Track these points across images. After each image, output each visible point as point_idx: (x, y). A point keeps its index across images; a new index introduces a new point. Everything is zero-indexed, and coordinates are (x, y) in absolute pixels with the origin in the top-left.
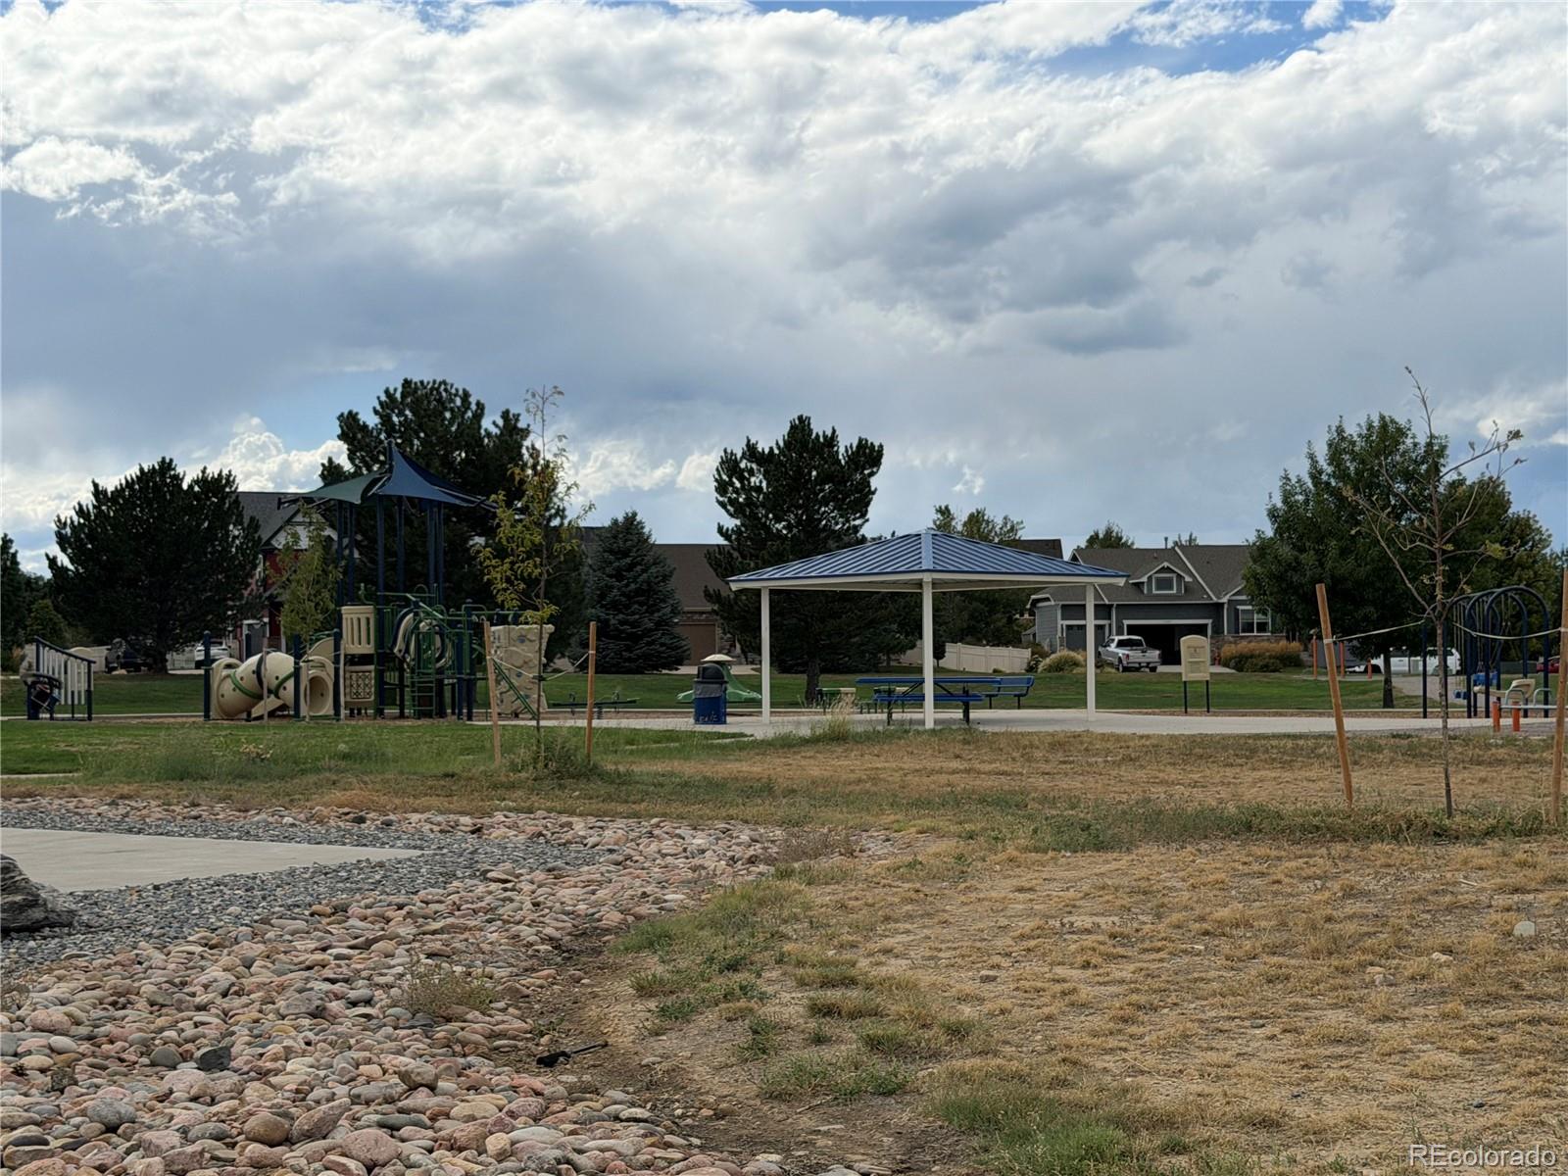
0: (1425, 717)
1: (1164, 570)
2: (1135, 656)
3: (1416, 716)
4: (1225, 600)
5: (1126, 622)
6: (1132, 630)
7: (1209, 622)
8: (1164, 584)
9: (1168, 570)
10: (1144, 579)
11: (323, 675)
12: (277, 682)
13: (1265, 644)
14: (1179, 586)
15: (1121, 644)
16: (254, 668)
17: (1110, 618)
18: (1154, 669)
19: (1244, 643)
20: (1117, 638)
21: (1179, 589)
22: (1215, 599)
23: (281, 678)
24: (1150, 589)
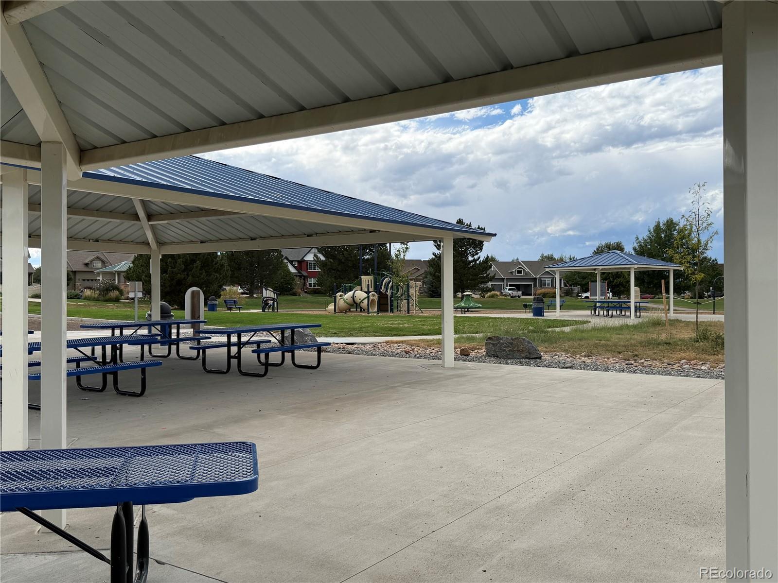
0: (714, 313)
1: (519, 268)
2: (515, 293)
3: (710, 313)
4: (538, 277)
5: (509, 283)
6: (510, 285)
7: (533, 283)
8: (519, 272)
9: (521, 268)
10: (514, 271)
11: (374, 298)
12: (360, 301)
13: (549, 290)
14: (524, 272)
15: (509, 290)
16: (352, 296)
17: (504, 282)
18: (519, 297)
19: (543, 290)
20: (508, 288)
21: (524, 274)
22: (535, 277)
23: (361, 299)
24: (515, 274)
